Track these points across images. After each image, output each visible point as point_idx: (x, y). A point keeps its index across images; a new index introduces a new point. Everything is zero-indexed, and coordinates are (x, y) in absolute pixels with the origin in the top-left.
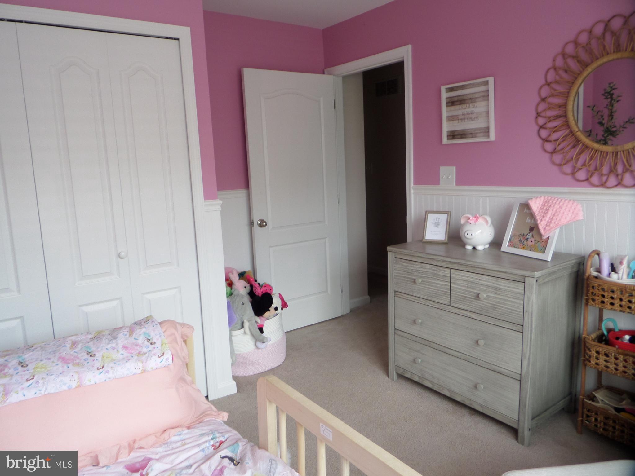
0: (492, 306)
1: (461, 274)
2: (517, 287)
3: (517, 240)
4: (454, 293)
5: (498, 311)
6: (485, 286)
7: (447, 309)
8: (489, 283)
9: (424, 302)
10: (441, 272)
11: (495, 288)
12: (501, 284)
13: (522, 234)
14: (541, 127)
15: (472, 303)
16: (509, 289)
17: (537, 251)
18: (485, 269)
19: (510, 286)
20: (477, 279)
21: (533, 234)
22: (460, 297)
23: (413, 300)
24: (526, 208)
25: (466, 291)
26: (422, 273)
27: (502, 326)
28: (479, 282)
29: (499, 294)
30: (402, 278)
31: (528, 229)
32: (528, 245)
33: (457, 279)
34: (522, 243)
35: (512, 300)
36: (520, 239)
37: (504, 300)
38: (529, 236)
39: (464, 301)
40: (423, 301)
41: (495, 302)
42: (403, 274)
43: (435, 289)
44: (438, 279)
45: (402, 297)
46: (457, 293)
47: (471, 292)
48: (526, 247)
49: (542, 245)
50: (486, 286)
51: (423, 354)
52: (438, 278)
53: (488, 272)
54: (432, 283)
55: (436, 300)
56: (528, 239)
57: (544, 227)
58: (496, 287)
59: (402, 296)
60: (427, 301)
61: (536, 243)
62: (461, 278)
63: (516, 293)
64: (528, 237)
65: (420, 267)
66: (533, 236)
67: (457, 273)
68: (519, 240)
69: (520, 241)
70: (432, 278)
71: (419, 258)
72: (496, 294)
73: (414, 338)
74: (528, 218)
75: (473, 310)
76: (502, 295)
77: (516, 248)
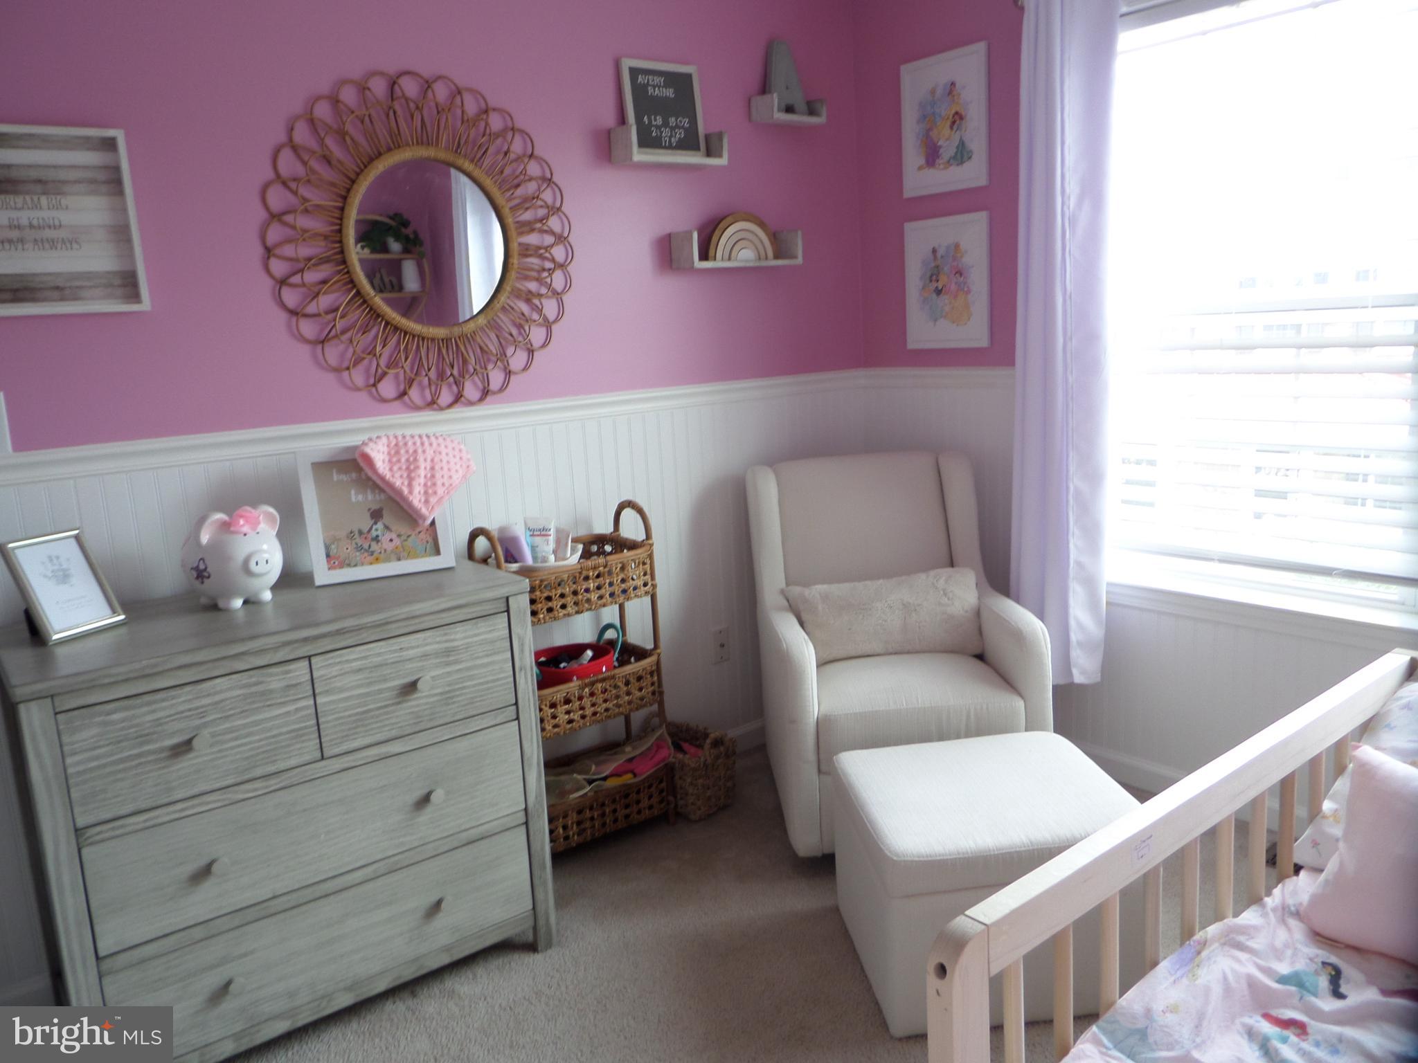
0: (444, 697)
1: (344, 659)
2: (492, 628)
3: (347, 549)
4: (330, 718)
5: (459, 701)
6: (418, 659)
7: (313, 774)
8: (428, 648)
9: (224, 796)
10: (275, 681)
11: (445, 652)
12: (458, 636)
13: (357, 533)
14: (283, 282)
15: (387, 719)
16: (475, 639)
17: (416, 556)
18: (413, 617)
19: (477, 632)
20: (395, 651)
21: (387, 524)
22: (354, 718)
23: (177, 816)
24: (334, 471)
25: (367, 694)
26: (202, 713)
27: (472, 730)
28: (401, 656)
29: (456, 662)
30: (108, 770)
31: (368, 515)
32: (385, 551)
33: (336, 676)
34: (366, 551)
35: (486, 660)
36: (357, 544)
37: (468, 669)
38: (377, 530)
39: (363, 726)
40: (221, 797)
41: (449, 685)
42: (112, 755)
43: (261, 740)
44: (269, 706)
45: (118, 832)
46: (342, 715)
47: (380, 691)
48: (382, 556)
49: (422, 540)
50: (422, 656)
51: (245, 955)
52: (269, 703)
53: (420, 623)
54: (245, 726)
55: (269, 769)
56: (380, 538)
57: (423, 500)
58: (446, 648)
59: (122, 826)
60: (236, 788)
61: (406, 540)
62: (347, 667)
63: (492, 642)
64: (374, 533)
65: (190, 697)
66: (387, 528)
67: (330, 662)
68: (355, 546)
69: (359, 548)
70: (246, 711)
71: (180, 673)
72: (447, 665)
73: (198, 933)
74: (353, 492)
75: (394, 733)
76: (463, 661)
77: (355, 565)
